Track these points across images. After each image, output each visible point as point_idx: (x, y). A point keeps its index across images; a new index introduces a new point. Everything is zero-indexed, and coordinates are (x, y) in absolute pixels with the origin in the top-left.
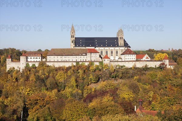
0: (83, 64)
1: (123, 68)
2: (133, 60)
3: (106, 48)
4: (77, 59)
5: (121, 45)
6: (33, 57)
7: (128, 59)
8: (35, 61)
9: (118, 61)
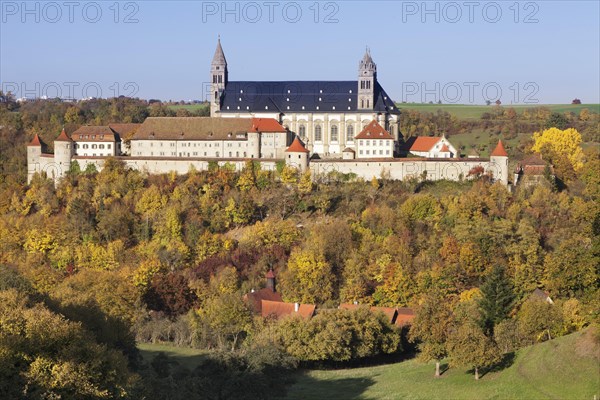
0: (228, 166)
1: (350, 181)
2: (384, 155)
3: (316, 117)
4: (219, 149)
5: (365, 107)
6: (90, 144)
7: (374, 152)
8: (98, 155)
9: (341, 160)
